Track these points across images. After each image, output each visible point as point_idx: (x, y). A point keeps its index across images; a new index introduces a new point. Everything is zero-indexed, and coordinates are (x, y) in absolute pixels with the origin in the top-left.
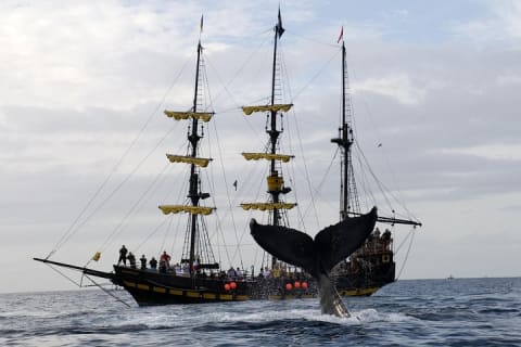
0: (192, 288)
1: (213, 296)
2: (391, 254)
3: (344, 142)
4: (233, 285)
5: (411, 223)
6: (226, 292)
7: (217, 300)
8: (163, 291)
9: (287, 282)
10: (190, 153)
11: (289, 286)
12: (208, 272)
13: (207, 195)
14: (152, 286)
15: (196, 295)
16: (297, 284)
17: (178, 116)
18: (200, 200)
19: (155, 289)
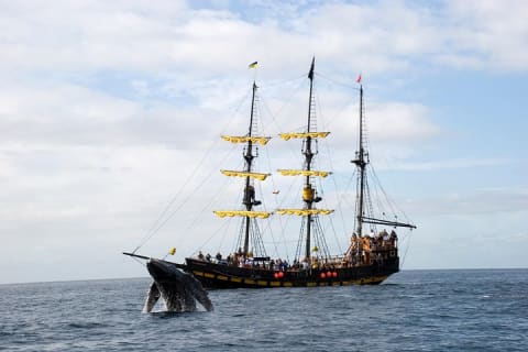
0: (248, 277)
1: (264, 283)
2: (396, 250)
3: (361, 163)
4: (281, 274)
5: (408, 226)
6: (275, 280)
7: (269, 286)
8: (226, 278)
9: (321, 272)
10: (246, 169)
11: (323, 275)
12: (261, 263)
13: (259, 203)
14: (217, 275)
15: (252, 282)
16: (329, 273)
17: (234, 140)
18: (253, 206)
19: (219, 277)
